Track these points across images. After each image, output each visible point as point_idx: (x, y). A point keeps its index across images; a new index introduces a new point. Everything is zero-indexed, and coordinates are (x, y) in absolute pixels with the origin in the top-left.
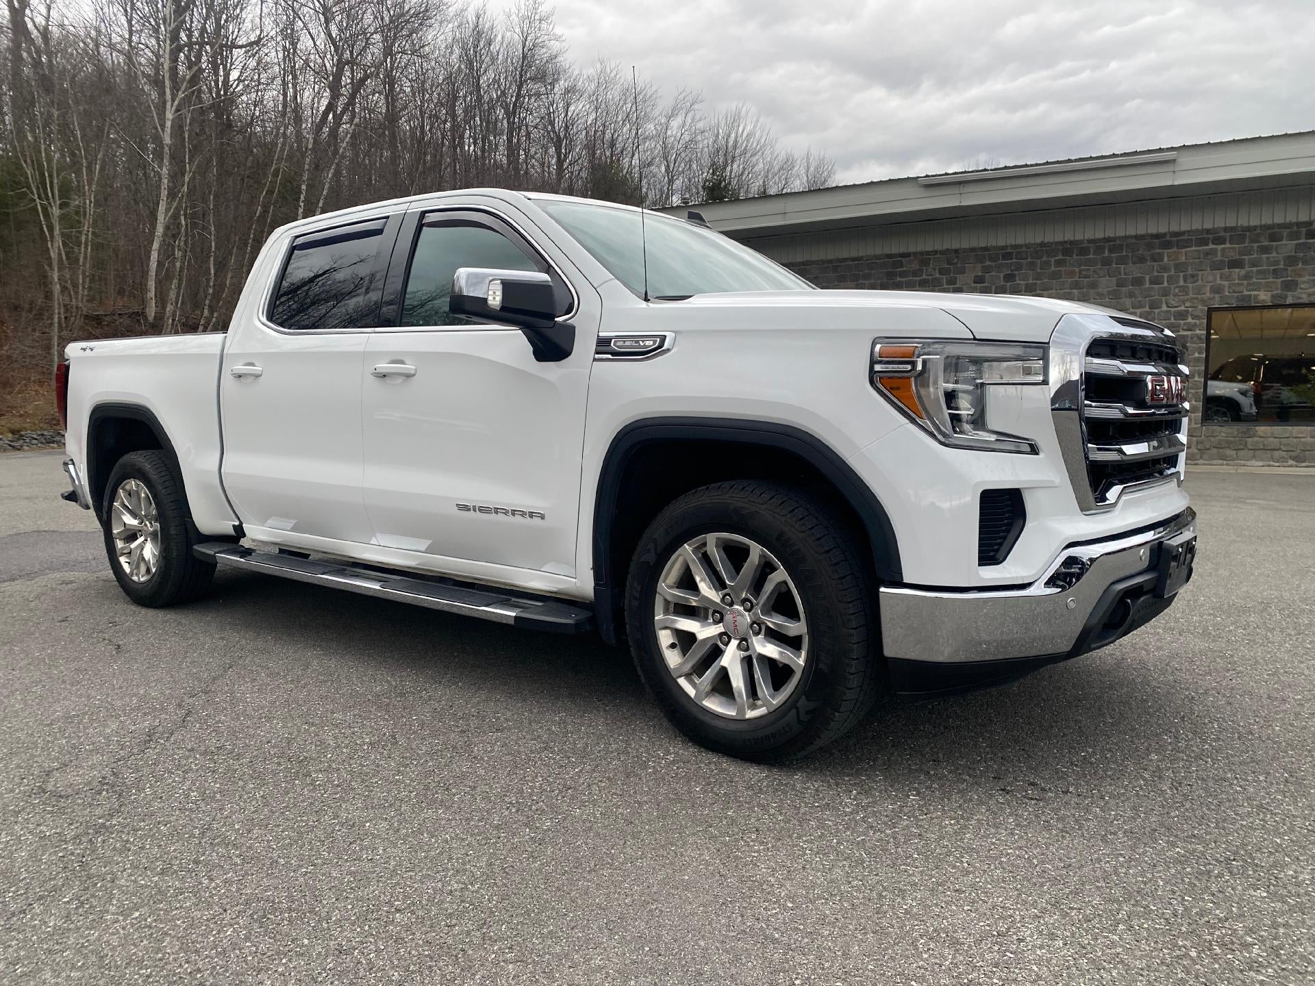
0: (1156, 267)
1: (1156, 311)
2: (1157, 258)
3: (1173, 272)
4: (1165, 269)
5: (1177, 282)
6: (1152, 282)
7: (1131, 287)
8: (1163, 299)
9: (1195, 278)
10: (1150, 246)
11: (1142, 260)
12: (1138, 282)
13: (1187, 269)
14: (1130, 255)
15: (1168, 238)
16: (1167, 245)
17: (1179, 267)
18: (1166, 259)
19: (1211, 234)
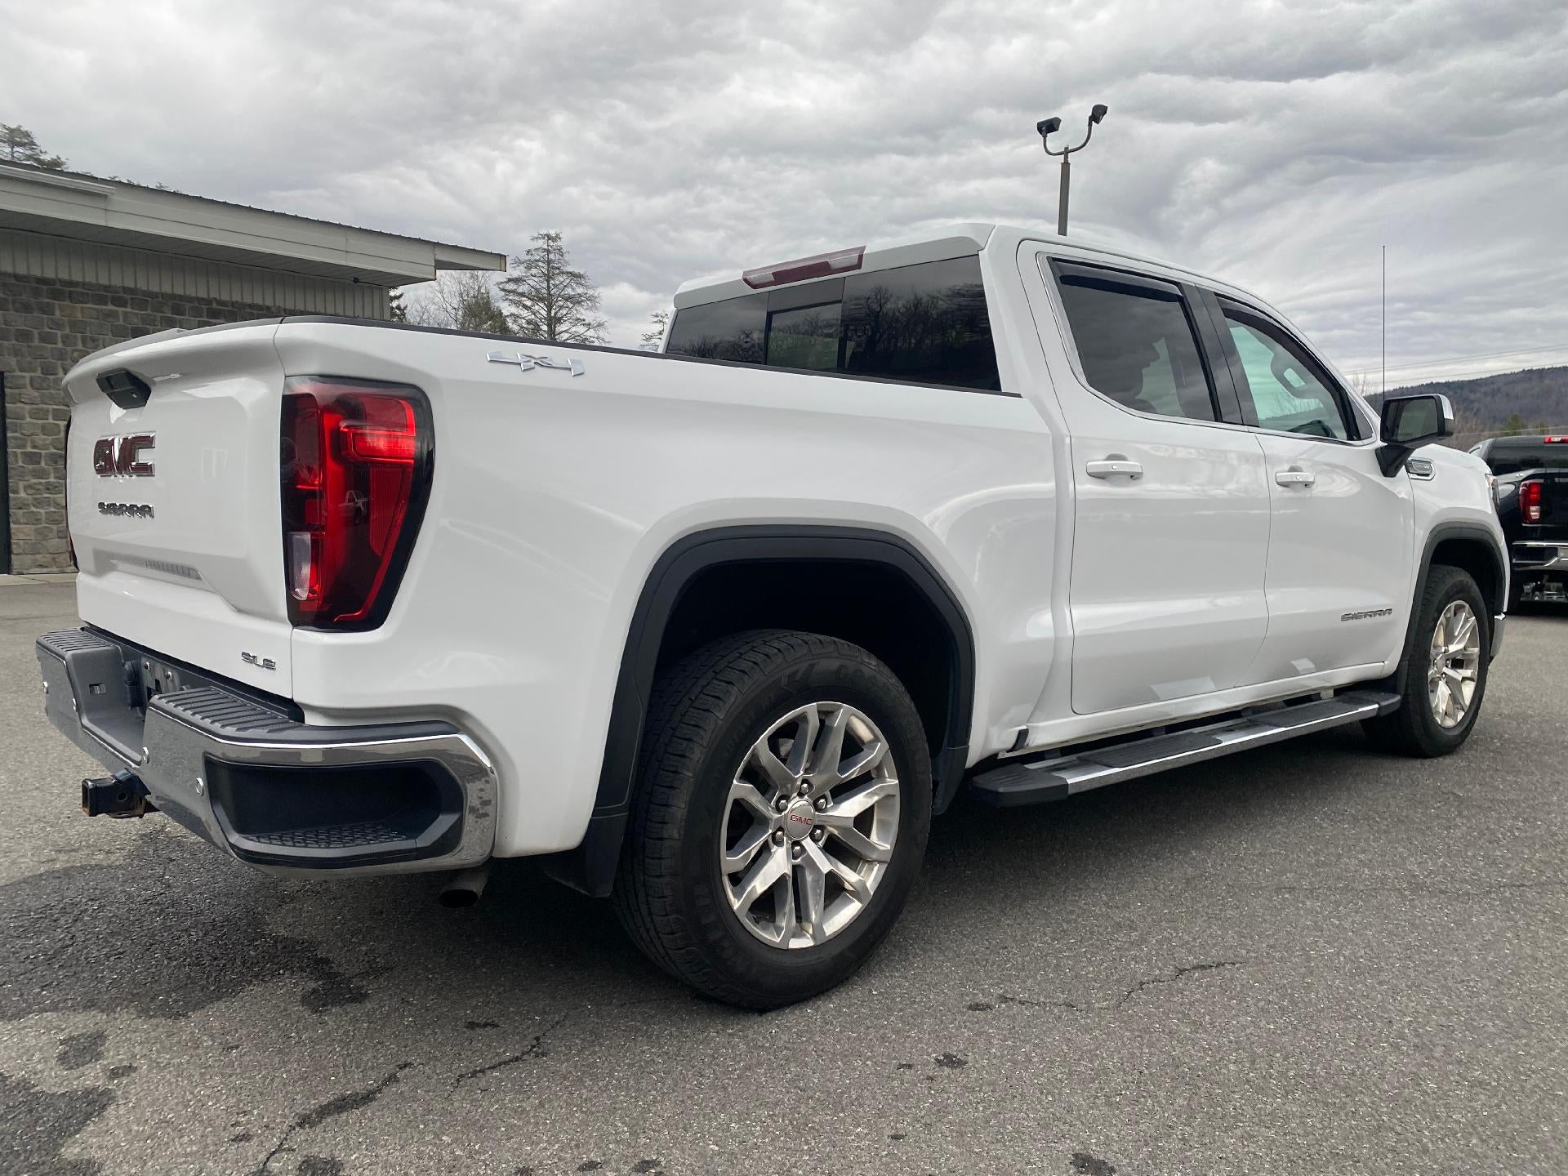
0: (45, 321)
1: (51, 377)
2: (47, 310)
3: (67, 331)
4: (58, 325)
5: (75, 344)
6: (43, 339)
7: (14, 342)
8: (60, 362)
9: (96, 343)
10: (36, 293)
11: (27, 308)
12: (24, 336)
13: (85, 329)
14: (10, 298)
15: (58, 286)
16: (57, 295)
17: (74, 325)
18: (57, 313)
19: (108, 292)
